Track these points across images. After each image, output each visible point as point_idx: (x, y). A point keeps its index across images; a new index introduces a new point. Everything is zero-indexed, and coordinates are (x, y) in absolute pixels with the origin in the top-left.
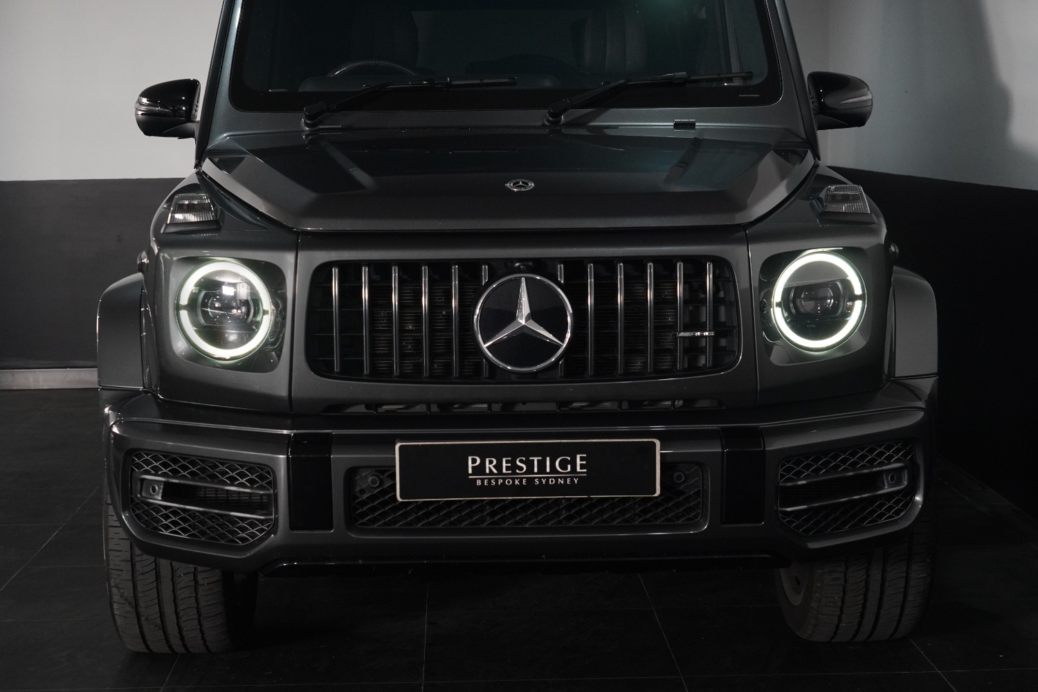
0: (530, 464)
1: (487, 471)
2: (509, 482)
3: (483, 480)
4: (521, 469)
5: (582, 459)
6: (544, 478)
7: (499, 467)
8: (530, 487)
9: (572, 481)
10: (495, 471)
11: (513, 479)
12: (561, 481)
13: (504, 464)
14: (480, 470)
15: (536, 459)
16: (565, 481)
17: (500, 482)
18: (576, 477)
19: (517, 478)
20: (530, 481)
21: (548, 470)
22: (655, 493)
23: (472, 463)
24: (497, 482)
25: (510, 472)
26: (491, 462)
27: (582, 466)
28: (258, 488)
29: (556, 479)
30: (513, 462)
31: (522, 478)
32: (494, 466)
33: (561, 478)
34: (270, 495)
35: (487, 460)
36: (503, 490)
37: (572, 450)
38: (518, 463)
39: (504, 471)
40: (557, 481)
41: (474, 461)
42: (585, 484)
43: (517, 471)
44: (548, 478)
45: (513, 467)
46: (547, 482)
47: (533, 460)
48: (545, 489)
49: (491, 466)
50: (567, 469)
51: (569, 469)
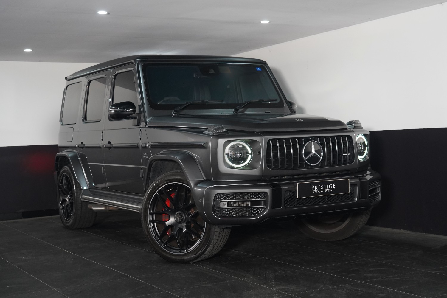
0: (324, 187)
1: (316, 189)
3: (314, 191)
5: (334, 185)
7: (318, 188)
8: (324, 193)
9: (332, 190)
13: (319, 187)
14: (314, 189)
15: (325, 185)
17: (318, 192)
19: (321, 191)
20: (324, 191)
21: (328, 188)
22: (348, 192)
25: (320, 189)
26: (316, 187)
27: (334, 187)
28: (261, 199)
29: (329, 190)
30: (320, 186)
34: (265, 200)
36: (319, 194)
37: (332, 182)
38: (322, 187)
41: (313, 187)
42: (335, 191)
43: (322, 189)
46: (327, 191)
48: (327, 193)
51: (332, 188)
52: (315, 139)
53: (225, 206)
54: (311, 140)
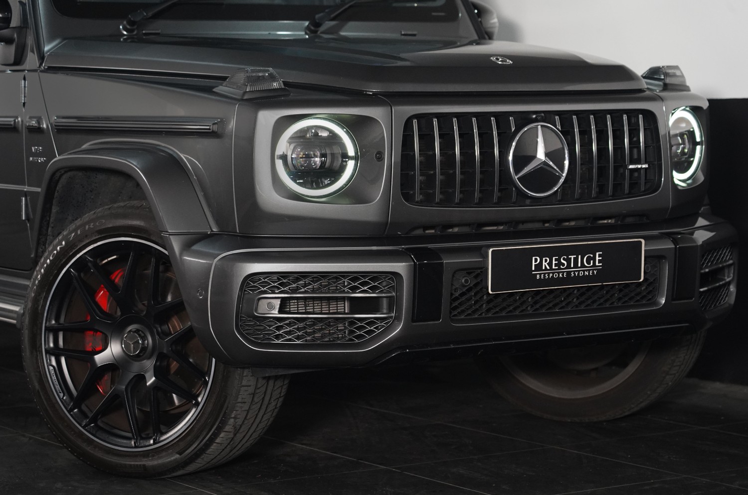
0: (568, 261)
1: (544, 268)
2: (556, 275)
3: (540, 275)
4: (563, 265)
5: (600, 256)
6: (577, 271)
7: (550, 264)
8: (569, 279)
9: (593, 273)
10: (548, 268)
11: (559, 273)
12: (587, 273)
13: (554, 262)
14: (539, 267)
15: (572, 257)
16: (589, 273)
17: (551, 275)
18: (595, 270)
19: (561, 272)
20: (569, 273)
21: (579, 265)
22: (640, 279)
23: (535, 262)
24: (549, 275)
25: (557, 268)
26: (546, 261)
27: (600, 261)
28: (381, 292)
29: (584, 271)
30: (558, 260)
31: (563, 272)
32: (547, 264)
33: (586, 270)
34: (393, 296)
35: (544, 259)
36: (552, 281)
37: (593, 249)
38: (562, 261)
39: (554, 267)
40: (584, 273)
41: (536, 260)
42: (602, 274)
43: (561, 267)
44: (579, 271)
45: (559, 264)
46: (578, 274)
47: (571, 258)
48: (578, 279)
49: (546, 264)
50: (590, 264)
51: (592, 264)
52: (547, 117)
53: (273, 312)
54: (536, 121)
